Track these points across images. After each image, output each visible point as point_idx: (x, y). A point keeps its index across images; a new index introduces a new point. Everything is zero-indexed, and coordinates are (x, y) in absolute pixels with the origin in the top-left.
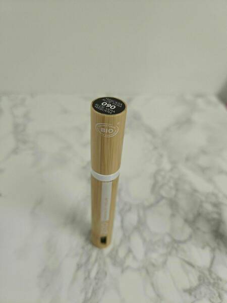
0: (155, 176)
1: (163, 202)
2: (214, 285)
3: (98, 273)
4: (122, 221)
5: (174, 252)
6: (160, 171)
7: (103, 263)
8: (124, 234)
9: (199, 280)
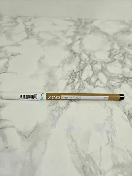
0: (110, 51)
1: (117, 61)
3: (79, 87)
4: (92, 67)
5: (125, 82)
6: (113, 49)
7: (82, 83)
8: (94, 73)
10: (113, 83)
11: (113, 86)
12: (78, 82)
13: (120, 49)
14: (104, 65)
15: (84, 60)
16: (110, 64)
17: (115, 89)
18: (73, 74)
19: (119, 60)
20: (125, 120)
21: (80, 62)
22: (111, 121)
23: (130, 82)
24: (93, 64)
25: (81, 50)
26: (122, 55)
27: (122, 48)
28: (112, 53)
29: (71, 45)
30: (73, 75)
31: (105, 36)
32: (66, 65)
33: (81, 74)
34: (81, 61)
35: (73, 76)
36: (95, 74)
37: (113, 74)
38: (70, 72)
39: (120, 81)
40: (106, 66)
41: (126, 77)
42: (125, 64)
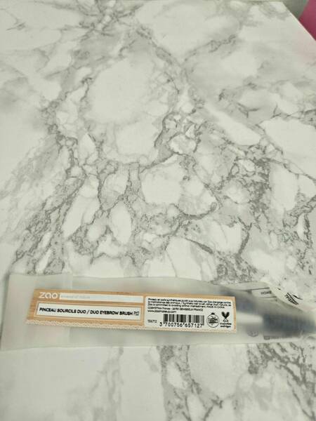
0: (164, 120)
1: (175, 157)
3: (49, 265)
4: (99, 189)
5: (182, 230)
6: (173, 113)
7: (60, 250)
8: (101, 208)
9: (219, 272)
10: (147, 238)
11: (144, 250)
12: (50, 245)
13: (194, 111)
14: (134, 176)
15: (82, 163)
16: (154, 169)
17: (147, 262)
18: (42, 216)
19: (181, 152)
20: (153, 368)
21: (68, 171)
22: (114, 374)
23: (195, 233)
24: (107, 172)
25: (81, 124)
26: (193, 136)
27: (200, 108)
28: (167, 127)
29: (55, 104)
30: (39, 222)
31: (161, 63)
32: (25, 186)
33: (65, 214)
34: (73, 164)
35: (40, 225)
36: (103, 212)
37: (155, 206)
38: (34, 209)
39: (167, 230)
40: (139, 178)
41: (186, 215)
42: (193, 166)
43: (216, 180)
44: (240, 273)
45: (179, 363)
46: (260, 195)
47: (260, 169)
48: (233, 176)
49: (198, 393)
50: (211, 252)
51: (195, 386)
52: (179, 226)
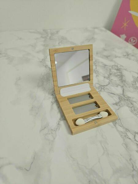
2: (127, 100)
5: (103, 90)
9: (120, 99)
23: (107, 90)
32: (45, 83)
38: (51, 90)
41: (102, 86)
42: (98, 72)
43: (107, 75)
44: (126, 99)
45: (119, 124)
46: (122, 78)
47: (118, 71)
48: (111, 74)
49: (129, 132)
50: (114, 94)
51: (127, 130)
52: (101, 89)
